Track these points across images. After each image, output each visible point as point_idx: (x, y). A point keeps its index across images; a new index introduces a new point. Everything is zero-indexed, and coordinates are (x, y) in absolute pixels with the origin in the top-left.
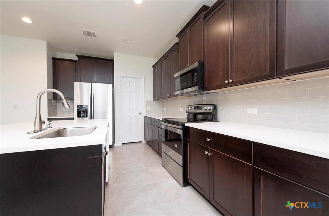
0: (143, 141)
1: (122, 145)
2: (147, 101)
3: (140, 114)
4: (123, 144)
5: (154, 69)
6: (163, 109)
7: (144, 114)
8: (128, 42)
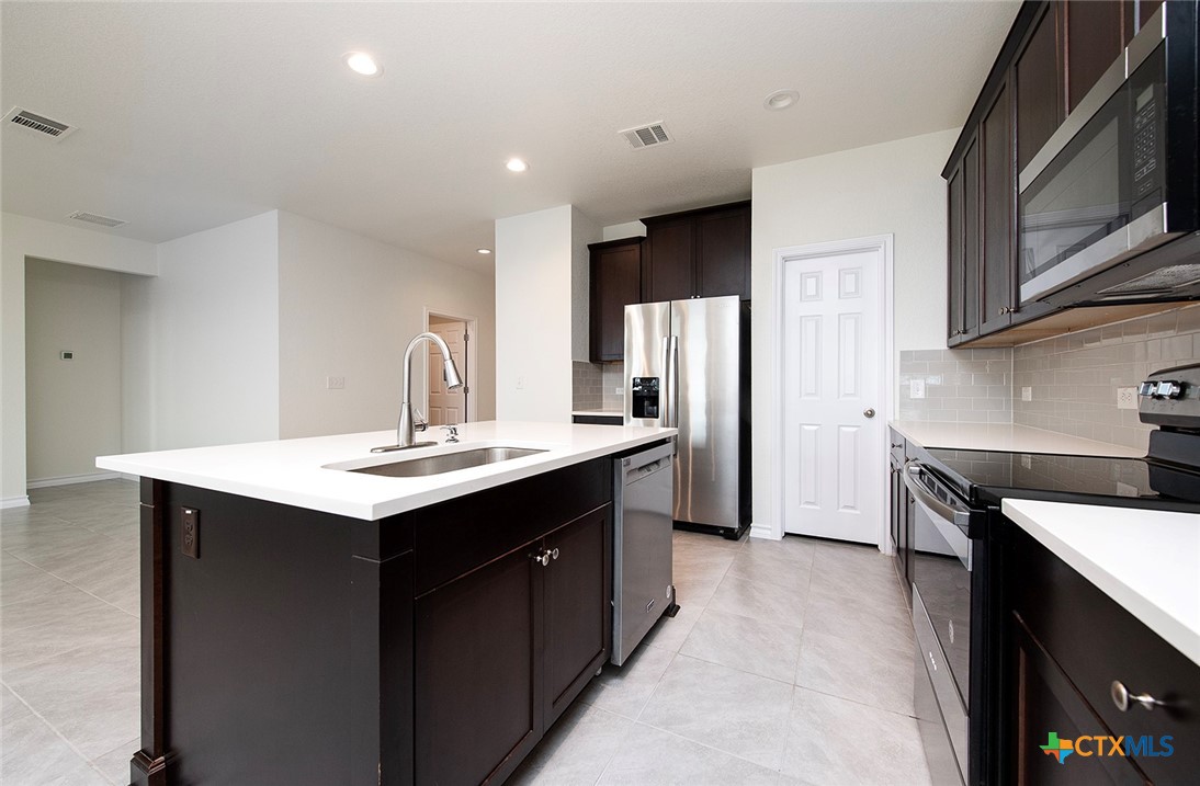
0: (887, 547)
1: (779, 538)
2: (905, 355)
3: (870, 414)
4: (788, 538)
5: (950, 186)
6: (1018, 393)
7: (889, 413)
8: (782, 104)
